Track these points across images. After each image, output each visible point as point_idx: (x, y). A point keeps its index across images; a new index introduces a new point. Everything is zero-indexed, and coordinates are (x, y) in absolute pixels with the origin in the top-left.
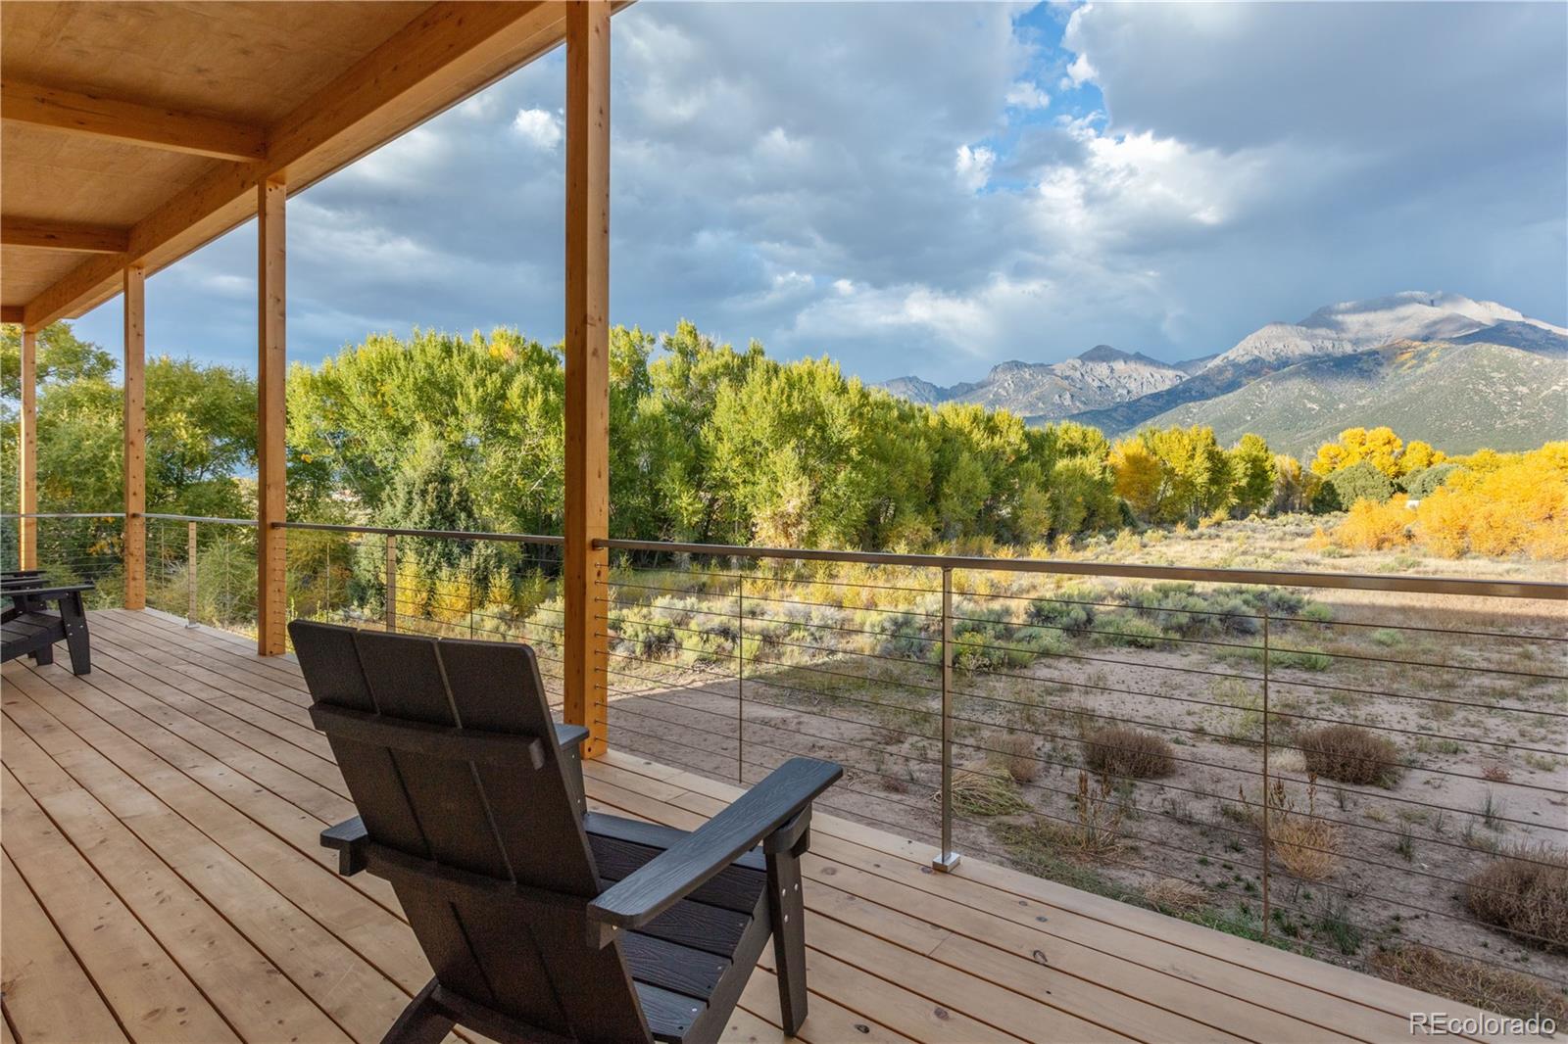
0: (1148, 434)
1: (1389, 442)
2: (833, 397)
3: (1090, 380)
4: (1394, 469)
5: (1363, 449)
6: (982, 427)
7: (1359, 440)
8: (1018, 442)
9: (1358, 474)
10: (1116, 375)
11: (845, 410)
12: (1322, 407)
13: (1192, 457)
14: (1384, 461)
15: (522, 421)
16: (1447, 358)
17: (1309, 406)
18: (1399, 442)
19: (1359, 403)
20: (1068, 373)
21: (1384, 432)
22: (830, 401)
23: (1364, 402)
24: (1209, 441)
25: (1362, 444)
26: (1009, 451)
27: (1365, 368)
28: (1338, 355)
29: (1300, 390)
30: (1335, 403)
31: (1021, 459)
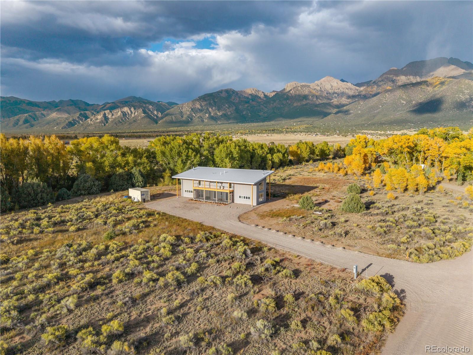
3: (324, 91)
10: (334, 88)
12: (407, 103)
13: (306, 149)
14: (363, 144)
16: (451, 84)
17: (402, 102)
20: (315, 88)
23: (421, 101)
26: (265, 152)
27: (423, 87)
28: (414, 82)
29: (400, 96)
30: (411, 101)
31: (267, 153)
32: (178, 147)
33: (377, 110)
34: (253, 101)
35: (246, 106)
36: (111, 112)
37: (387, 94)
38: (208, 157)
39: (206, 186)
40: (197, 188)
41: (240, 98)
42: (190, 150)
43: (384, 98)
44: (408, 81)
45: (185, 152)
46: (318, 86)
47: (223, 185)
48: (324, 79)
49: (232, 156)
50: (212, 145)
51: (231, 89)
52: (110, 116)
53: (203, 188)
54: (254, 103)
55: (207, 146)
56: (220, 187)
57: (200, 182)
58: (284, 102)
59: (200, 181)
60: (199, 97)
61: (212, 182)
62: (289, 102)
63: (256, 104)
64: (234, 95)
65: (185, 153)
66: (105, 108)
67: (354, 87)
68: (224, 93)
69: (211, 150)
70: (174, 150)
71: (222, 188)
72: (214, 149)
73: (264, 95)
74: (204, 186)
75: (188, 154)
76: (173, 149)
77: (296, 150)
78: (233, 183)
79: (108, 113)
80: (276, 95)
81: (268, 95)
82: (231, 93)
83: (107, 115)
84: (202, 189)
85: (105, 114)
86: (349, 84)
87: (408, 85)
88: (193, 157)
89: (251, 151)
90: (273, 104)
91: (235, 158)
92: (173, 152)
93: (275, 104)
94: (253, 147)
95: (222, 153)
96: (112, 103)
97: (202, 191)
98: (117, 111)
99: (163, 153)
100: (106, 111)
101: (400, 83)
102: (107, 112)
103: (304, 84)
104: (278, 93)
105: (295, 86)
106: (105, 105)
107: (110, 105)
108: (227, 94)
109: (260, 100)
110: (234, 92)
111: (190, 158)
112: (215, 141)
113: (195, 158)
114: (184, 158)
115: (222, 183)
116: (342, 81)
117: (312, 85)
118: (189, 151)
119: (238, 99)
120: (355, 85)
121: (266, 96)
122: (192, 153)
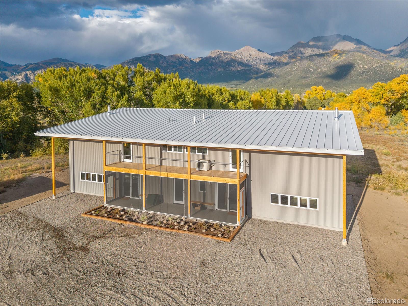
0: (261, 91)
1: (322, 90)
2: (186, 90)
3: (244, 58)
4: (323, 98)
5: (316, 92)
6: (219, 92)
7: (315, 89)
8: (228, 97)
9: (314, 100)
10: (252, 56)
11: (190, 94)
12: (314, 70)
13: (272, 98)
14: (321, 96)
15: (111, 99)
16: (347, 56)
17: (310, 70)
18: (324, 90)
19: (324, 69)
20: (236, 55)
21: (321, 87)
22: (186, 91)
23: (325, 69)
24: (276, 93)
25: (316, 91)
26: (226, 99)
27: (326, 58)
28: (318, 53)
29: (308, 64)
30: (317, 69)
31: (229, 101)
32: (86, 80)
33: (290, 76)
34: (180, 65)
35: (174, 69)
36: (34, 73)
37: (297, 63)
38: (142, 100)
39: (148, 162)
40: (118, 170)
41: (167, 62)
42: (109, 88)
43: (295, 65)
44: (313, 53)
45: (99, 89)
46: (239, 54)
47: (209, 155)
48: (243, 48)
49: (184, 101)
50: (149, 83)
51: (159, 54)
52: (32, 77)
53: (138, 167)
54: (181, 67)
55: (141, 83)
56: (200, 165)
57: (127, 147)
58: (209, 68)
59: (129, 144)
60: (127, 61)
61: (170, 147)
62: (214, 68)
63: (183, 68)
64: (162, 59)
65: (99, 92)
66: (27, 69)
67: (269, 57)
68: (152, 57)
69: (148, 91)
70: (77, 86)
71: (205, 167)
72: (153, 90)
73: (191, 61)
74: (141, 161)
75: (105, 93)
76: (76, 83)
77: (259, 99)
78: (245, 151)
79: (30, 74)
80: (201, 61)
81: (194, 61)
82: (159, 57)
83: (29, 76)
84: (135, 172)
85: (26, 75)
86: (265, 54)
87: (314, 55)
88: (114, 99)
89: (207, 96)
90: (199, 68)
91: (188, 103)
92: (76, 90)
93: (201, 69)
94: (209, 92)
95: (167, 95)
96: (36, 64)
97: (136, 178)
98: (40, 71)
99: (55, 91)
100: (27, 72)
101: (307, 55)
102: (29, 72)
103: (226, 52)
104: (203, 59)
105: (218, 53)
106: (27, 66)
107: (32, 65)
108: (155, 59)
109: (187, 65)
110: (161, 56)
111: (108, 101)
112: (154, 78)
113: (118, 102)
114: (98, 100)
115: (203, 150)
116: (259, 50)
117: (233, 53)
118: (106, 89)
119: (166, 64)
120: (270, 55)
121: (192, 61)
122: (113, 92)
